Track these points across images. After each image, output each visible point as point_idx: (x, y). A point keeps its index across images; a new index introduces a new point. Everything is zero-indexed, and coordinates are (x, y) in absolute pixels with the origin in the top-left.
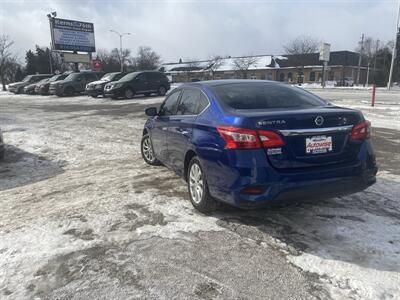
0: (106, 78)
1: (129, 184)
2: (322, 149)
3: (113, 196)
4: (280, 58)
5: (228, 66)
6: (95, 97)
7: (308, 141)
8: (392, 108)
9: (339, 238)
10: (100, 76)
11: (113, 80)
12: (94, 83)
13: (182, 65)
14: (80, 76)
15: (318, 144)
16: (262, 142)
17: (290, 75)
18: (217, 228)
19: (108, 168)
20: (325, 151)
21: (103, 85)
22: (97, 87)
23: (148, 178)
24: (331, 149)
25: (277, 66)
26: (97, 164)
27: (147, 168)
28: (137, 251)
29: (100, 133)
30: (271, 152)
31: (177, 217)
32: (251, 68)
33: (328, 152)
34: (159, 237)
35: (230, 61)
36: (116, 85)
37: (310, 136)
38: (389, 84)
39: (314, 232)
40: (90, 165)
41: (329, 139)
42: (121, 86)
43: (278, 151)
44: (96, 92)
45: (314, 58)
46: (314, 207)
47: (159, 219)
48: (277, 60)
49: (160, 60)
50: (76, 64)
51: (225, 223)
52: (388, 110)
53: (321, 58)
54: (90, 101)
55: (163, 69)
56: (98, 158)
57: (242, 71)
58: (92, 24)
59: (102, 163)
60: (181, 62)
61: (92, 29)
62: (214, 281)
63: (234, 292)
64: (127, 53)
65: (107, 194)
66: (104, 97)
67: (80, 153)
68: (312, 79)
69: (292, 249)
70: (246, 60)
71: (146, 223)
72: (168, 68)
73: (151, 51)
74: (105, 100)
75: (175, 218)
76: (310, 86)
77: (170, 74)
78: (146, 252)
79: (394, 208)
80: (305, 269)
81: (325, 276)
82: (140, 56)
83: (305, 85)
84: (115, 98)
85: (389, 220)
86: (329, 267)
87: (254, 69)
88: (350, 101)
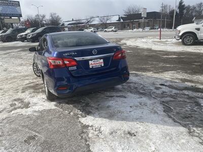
0: (28, 31)
1: (21, 88)
2: (98, 65)
3: (9, 95)
4: (123, 16)
5: (96, 22)
6: (23, 41)
7: (90, 62)
8: (169, 40)
9: (108, 107)
10: (25, 30)
11: (32, 32)
12: (21, 34)
13: (73, 22)
14: (14, 31)
15: (96, 63)
16: (65, 64)
17: (128, 25)
18: (54, 107)
19: (16, 80)
20: (100, 66)
21: (26, 35)
22: (24, 36)
23: (32, 84)
24: (103, 65)
25: (122, 21)
26: (11, 79)
27: (36, 79)
28: (7, 123)
29: (19, 61)
31: (36, 104)
32: (108, 22)
33: (102, 67)
34: (22, 114)
35: (97, 19)
36: (33, 34)
37: (91, 60)
38: (173, 27)
39: (99, 105)
40: (7, 79)
41: (102, 61)
42: (35, 35)
43: (75, 68)
44: (23, 39)
45: (138, 16)
46: (106, 93)
47: (27, 105)
48: (122, 17)
49: (61, 20)
50: (12, 24)
51: (59, 104)
52: (167, 41)
53: (142, 16)
54: (20, 44)
55: (63, 24)
56: (13, 75)
57: (103, 24)
58: (19, 2)
59: (14, 77)
60: (73, 20)
61: (19, 4)
62: (37, 134)
63: (43, 138)
64: (44, 16)
65: (7, 94)
66: (28, 41)
67: (4, 73)
68: (139, 27)
69: (83, 114)
70: (105, 18)
71: (19, 108)
72: (66, 24)
73: (57, 15)
74: (28, 43)
75: (35, 104)
76: (138, 30)
77: (67, 27)
78: (11, 123)
79: (144, 90)
80: (84, 124)
81: (92, 126)
82: (51, 18)
83: (135, 30)
84: (33, 42)
85: (138, 96)
86: (95, 122)
87: (110, 22)
88: (151, 37)
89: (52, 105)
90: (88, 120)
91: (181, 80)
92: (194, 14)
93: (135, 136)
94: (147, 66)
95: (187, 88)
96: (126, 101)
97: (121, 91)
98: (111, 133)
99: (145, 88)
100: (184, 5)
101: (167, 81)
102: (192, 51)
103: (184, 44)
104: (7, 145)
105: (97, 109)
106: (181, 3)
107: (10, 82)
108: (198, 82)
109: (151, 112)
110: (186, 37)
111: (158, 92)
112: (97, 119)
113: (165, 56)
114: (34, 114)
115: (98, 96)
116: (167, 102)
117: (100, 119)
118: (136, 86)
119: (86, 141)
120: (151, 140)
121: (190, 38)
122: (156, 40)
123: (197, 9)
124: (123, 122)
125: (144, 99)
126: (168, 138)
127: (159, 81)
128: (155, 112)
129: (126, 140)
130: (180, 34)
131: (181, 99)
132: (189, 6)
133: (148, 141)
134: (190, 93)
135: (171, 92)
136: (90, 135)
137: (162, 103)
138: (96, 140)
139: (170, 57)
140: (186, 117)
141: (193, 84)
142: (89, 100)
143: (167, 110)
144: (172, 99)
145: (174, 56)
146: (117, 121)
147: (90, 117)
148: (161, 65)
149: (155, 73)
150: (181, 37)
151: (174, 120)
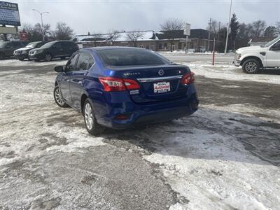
0: (30, 46)
1: (44, 120)
2: (164, 90)
3: (32, 128)
4: (159, 33)
5: (123, 38)
6: (22, 60)
7: (155, 85)
8: (224, 66)
9: (175, 143)
10: (25, 44)
11: (36, 47)
13: (90, 37)
14: (8, 44)
15: (162, 87)
16: (126, 87)
18: (102, 144)
20: (166, 91)
21: (28, 51)
22: (24, 52)
23: (58, 116)
24: (169, 90)
25: (157, 39)
26: (22, 109)
27: (59, 109)
28: (46, 162)
29: (25, 86)
30: (132, 92)
32: (139, 39)
33: (168, 92)
34: (62, 152)
36: (38, 51)
37: (156, 82)
38: (225, 51)
39: (162, 141)
40: (16, 109)
41: (168, 84)
42: (41, 51)
43: (137, 92)
44: (22, 57)
45: (180, 33)
46: (165, 127)
47: (64, 141)
48: (157, 34)
50: (6, 35)
51: (108, 140)
52: (222, 67)
53: (185, 33)
55: (76, 40)
56: (22, 104)
57: (133, 41)
58: (17, 5)
59: (26, 107)
60: (89, 35)
61: (17, 8)
62: (95, 174)
63: (106, 179)
64: (48, 27)
65: (27, 128)
66: (30, 60)
67: (8, 102)
68: (180, 48)
69: (147, 152)
70: (135, 34)
71: (54, 144)
72: (80, 39)
73: (66, 26)
74: (29, 62)
75: (75, 140)
76: (178, 52)
77: (81, 43)
78: (52, 162)
79: (212, 125)
80: (152, 162)
81: (163, 165)
82: (58, 29)
83: (175, 52)
84: (38, 61)
85: (207, 132)
86: (166, 160)
87: (141, 40)
88: (200, 62)
89: (99, 141)
90: (155, 158)
91: (254, 114)
92: (250, 35)
93: (221, 175)
94: (205, 98)
95: (263, 124)
96: (195, 137)
97: (183, 126)
98: (192, 172)
99: (212, 123)
100: (237, 23)
101: (236, 115)
102: (257, 81)
103: (245, 71)
104: (60, 187)
105: (162, 145)
106: (233, 20)
107: (24, 112)
108: (274, 117)
109: (231, 149)
110: (247, 63)
111: (229, 127)
112: (167, 156)
113: (225, 86)
114: (80, 151)
115: (157, 131)
116: (245, 139)
117: (171, 157)
118: (200, 120)
119: (164, 181)
120: (243, 179)
121: (254, 65)
122: (208, 65)
123: (255, 29)
124: (201, 160)
125: (217, 135)
126: (262, 176)
127: (226, 114)
128: (236, 150)
129: (213, 179)
130: (241, 59)
131: (261, 136)
132: (244, 24)
133: (239, 180)
134: (269, 129)
135: (246, 127)
136: (166, 175)
137: (240, 140)
138: (175, 179)
139: (230, 86)
140: (274, 155)
141: (270, 120)
142: (148, 136)
143: (249, 148)
144: (250, 136)
145: (236, 87)
146: (194, 158)
147: (156, 154)
148: (222, 96)
149: (218, 105)
150: (241, 63)
151: (260, 158)
